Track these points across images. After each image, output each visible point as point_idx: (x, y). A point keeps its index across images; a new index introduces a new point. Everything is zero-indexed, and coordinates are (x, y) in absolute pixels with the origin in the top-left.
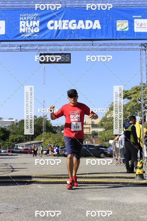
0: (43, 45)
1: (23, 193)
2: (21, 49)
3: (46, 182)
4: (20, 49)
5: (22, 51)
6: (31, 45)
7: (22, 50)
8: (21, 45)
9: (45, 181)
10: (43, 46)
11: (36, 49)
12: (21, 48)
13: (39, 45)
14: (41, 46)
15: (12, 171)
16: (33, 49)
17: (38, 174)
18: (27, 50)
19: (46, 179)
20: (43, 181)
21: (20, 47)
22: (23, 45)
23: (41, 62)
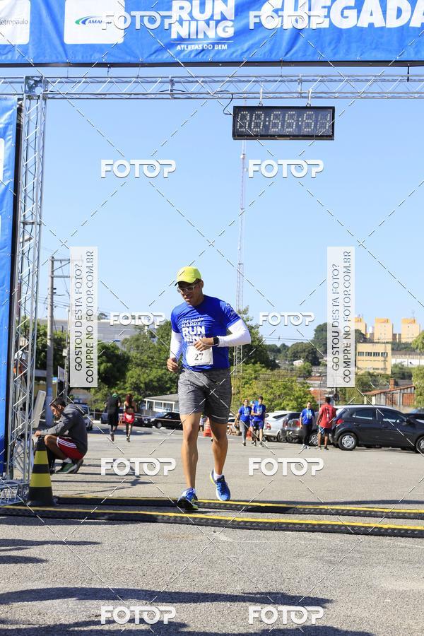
0: (246, 79)
1: (169, 555)
2: (175, 92)
3: (242, 521)
4: (169, 92)
5: (175, 98)
6: (207, 79)
7: (176, 96)
8: (175, 79)
9: (240, 520)
10: (244, 81)
11: (221, 92)
12: (174, 88)
13: (233, 79)
14: (240, 81)
15: (134, 483)
16: (212, 92)
18: (193, 96)
19: (242, 513)
20: (234, 519)
21: (172, 86)
22: (181, 80)
23: (237, 135)
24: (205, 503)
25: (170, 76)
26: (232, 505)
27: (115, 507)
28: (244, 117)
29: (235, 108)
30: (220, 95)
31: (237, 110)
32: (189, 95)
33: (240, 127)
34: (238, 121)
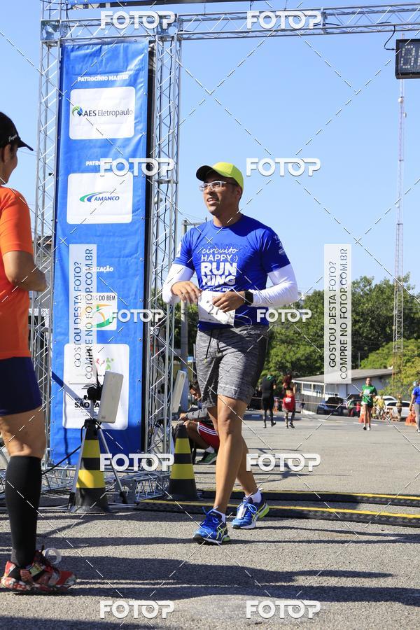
0: (410, 7)
1: (333, 556)
2: (327, 26)
3: (414, 518)
4: (321, 26)
5: (328, 33)
6: (365, 10)
7: (329, 31)
8: (328, 12)
9: (412, 516)
10: (408, 10)
11: (382, 24)
12: (327, 21)
13: (395, 8)
14: (404, 11)
15: (286, 475)
16: (370, 24)
17: (382, 490)
18: (349, 30)
19: (413, 509)
20: (405, 516)
21: (324, 20)
22: (335, 11)
23: (401, 74)
24: (370, 498)
25: (322, 8)
28: (409, 51)
29: (399, 42)
30: (380, 28)
31: (400, 43)
32: (344, 29)
33: (405, 64)
34: (402, 57)
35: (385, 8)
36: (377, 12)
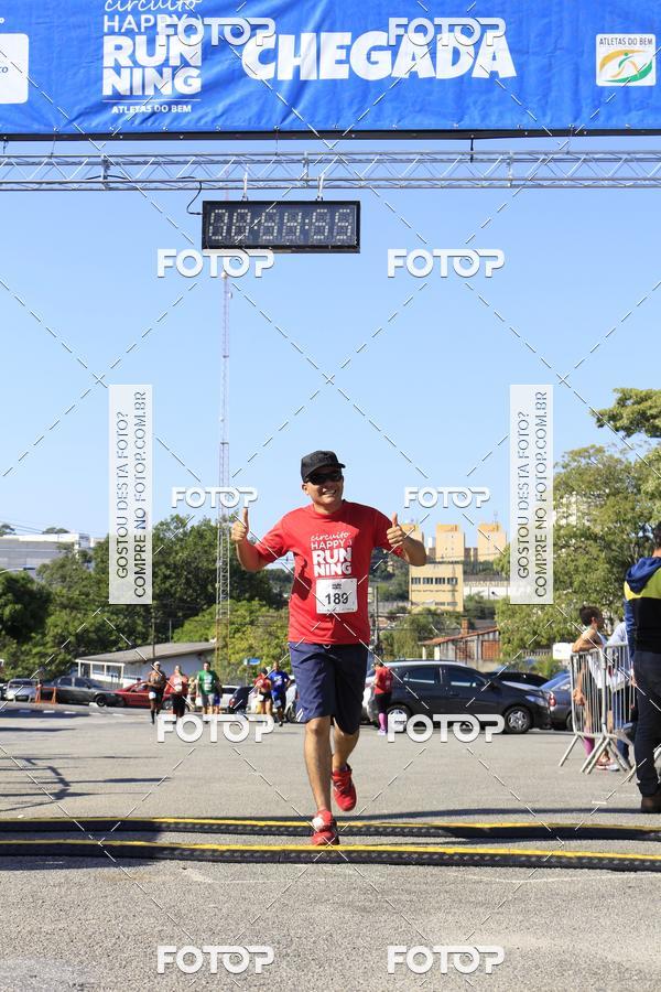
0: (221, 158)
2: (110, 179)
4: (101, 179)
5: (111, 189)
6: (161, 159)
7: (112, 185)
8: (110, 160)
10: (218, 162)
11: (183, 179)
12: (109, 173)
13: (201, 159)
14: (212, 162)
15: (60, 795)
16: (167, 178)
18: (139, 185)
19: (228, 837)
21: (105, 171)
22: (120, 160)
24: (171, 824)
25: (103, 155)
26: (213, 825)
27: (27, 835)
28: (219, 218)
29: (206, 204)
30: (181, 185)
31: (209, 206)
32: (134, 184)
33: (214, 234)
34: (210, 224)
35: (188, 158)
36: (178, 163)
